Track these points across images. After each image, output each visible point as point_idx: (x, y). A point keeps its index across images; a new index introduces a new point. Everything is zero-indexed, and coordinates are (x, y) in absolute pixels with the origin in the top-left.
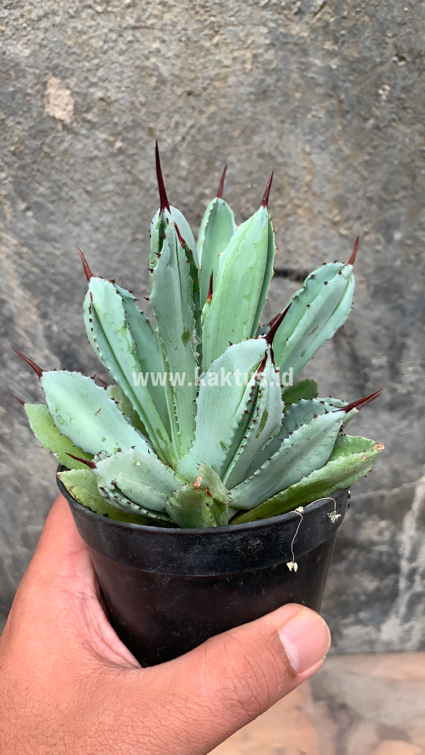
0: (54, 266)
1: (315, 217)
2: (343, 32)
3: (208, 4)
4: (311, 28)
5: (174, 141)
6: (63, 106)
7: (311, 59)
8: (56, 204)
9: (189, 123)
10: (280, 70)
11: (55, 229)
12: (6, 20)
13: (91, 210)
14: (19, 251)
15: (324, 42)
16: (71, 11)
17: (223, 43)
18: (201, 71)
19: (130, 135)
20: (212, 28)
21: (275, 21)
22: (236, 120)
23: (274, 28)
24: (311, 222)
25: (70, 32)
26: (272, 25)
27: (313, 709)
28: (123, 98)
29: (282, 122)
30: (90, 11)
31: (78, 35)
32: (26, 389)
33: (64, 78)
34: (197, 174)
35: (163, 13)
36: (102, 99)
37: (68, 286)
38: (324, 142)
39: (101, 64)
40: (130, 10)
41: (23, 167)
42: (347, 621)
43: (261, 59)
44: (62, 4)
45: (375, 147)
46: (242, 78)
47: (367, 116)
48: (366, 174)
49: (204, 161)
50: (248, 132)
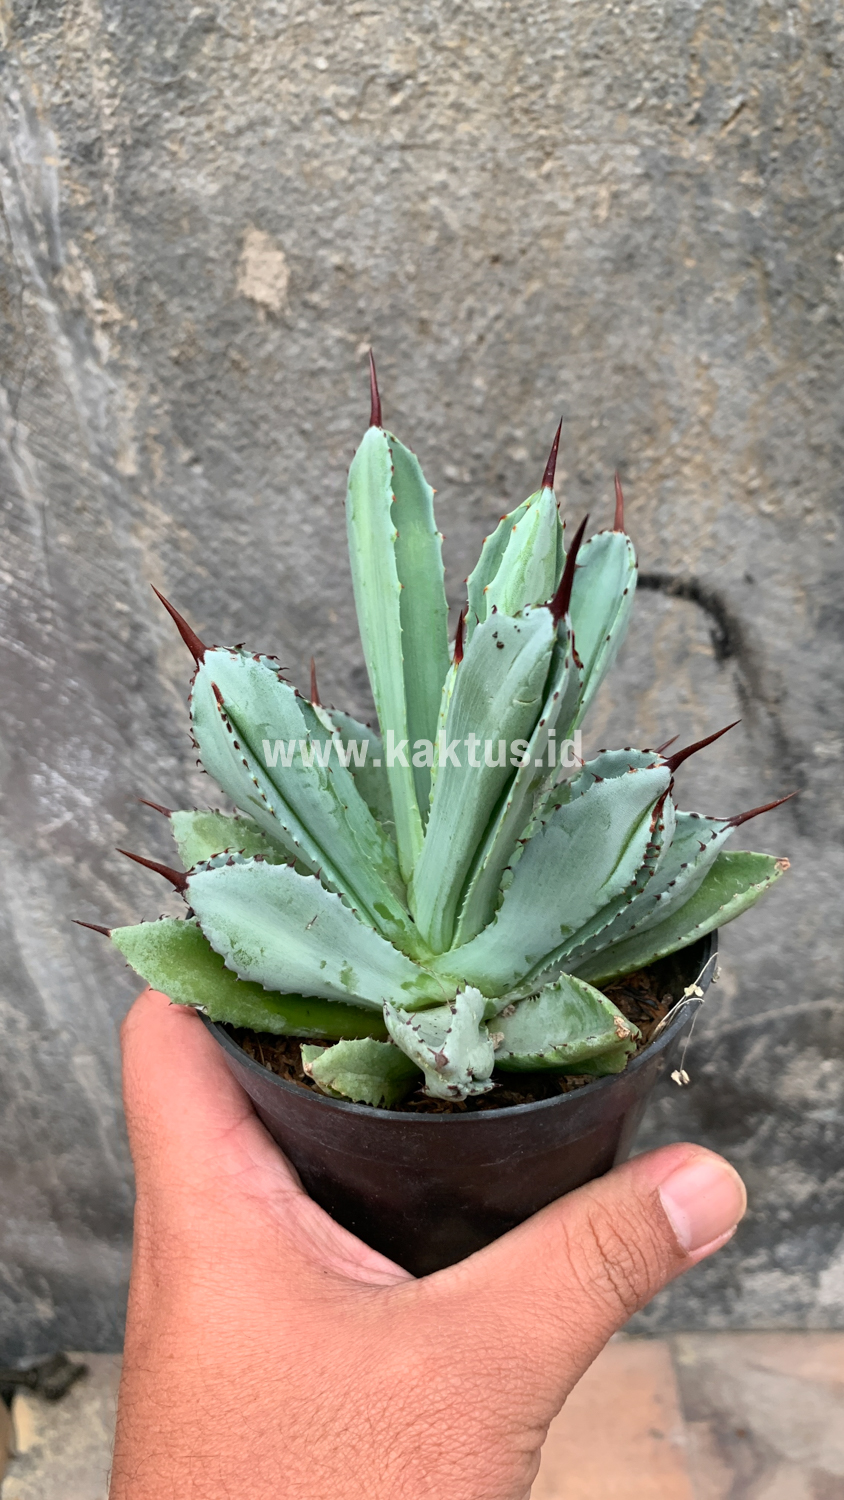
0: (234, 565)
1: (714, 479)
2: (775, 154)
3: (536, 107)
4: (717, 147)
5: (463, 343)
6: (269, 279)
7: (717, 202)
8: (246, 453)
9: (493, 311)
10: (660, 220)
11: (242, 499)
12: (182, 134)
13: (308, 464)
14: (174, 536)
15: (740, 170)
16: (295, 119)
17: (558, 174)
18: (517, 220)
19: (386, 332)
20: (543, 148)
21: (653, 136)
22: (577, 306)
23: (651, 148)
24: (707, 489)
25: (290, 153)
26: (647, 142)
27: (684, 1437)
28: (376, 266)
29: (661, 310)
30: (329, 119)
31: (304, 159)
32: (168, 790)
33: (274, 232)
34: (502, 401)
35: (456, 121)
36: (339, 268)
37: (258, 601)
38: (735, 345)
39: (342, 209)
40: (398, 117)
41: (190, 387)
42: (753, 1262)
43: (625, 201)
44: (280, 107)
45: (828, 356)
46: (591, 232)
47: (815, 301)
48: (810, 403)
49: (516, 379)
50: (599, 329)
